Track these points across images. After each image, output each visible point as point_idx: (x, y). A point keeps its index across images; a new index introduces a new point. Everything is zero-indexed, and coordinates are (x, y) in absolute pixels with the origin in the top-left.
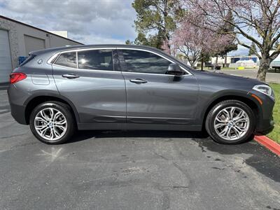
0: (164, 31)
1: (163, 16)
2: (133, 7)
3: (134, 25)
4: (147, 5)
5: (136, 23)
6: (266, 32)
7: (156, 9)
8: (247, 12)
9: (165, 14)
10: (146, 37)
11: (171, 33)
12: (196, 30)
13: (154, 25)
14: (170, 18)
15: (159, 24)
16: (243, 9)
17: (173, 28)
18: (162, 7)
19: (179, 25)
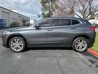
0: (51, 12)
1: (51, 7)
2: (41, 3)
3: (41, 9)
4: (45, 3)
5: (42, 9)
6: (84, 14)
7: (48, 5)
8: (78, 8)
9: (52, 6)
10: (45, 14)
11: (53, 13)
12: (62, 12)
13: (48, 10)
14: (53, 8)
15: (49, 10)
16: (77, 7)
17: (54, 11)
18: (50, 4)
19: (56, 10)
